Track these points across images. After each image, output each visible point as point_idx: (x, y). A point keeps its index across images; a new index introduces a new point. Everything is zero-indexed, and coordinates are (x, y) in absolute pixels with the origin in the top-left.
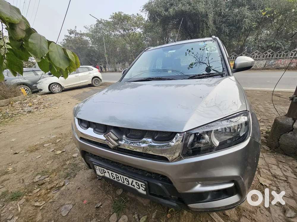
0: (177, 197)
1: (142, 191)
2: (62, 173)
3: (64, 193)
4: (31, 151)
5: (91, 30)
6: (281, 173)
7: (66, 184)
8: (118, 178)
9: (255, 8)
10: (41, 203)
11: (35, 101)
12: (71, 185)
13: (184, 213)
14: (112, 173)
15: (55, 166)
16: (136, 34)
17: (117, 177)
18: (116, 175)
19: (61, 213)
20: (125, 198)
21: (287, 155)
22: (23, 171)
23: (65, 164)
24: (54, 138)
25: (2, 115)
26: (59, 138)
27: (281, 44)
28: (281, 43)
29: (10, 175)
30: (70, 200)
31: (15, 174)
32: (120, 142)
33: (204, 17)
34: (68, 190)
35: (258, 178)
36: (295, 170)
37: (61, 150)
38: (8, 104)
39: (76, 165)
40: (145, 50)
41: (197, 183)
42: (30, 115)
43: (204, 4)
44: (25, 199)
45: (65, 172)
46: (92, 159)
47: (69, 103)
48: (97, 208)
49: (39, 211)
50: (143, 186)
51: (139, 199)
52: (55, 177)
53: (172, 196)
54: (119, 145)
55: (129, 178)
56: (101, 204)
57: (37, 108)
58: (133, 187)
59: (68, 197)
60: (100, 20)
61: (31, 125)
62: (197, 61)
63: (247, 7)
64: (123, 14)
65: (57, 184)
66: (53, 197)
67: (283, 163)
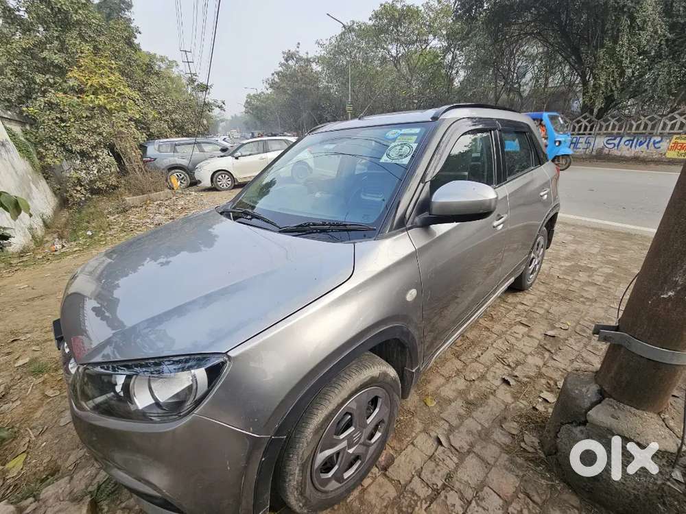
5: (329, 49)
38: (143, 204)
60: (349, 24)
64: (399, 7)
67: (534, 502)
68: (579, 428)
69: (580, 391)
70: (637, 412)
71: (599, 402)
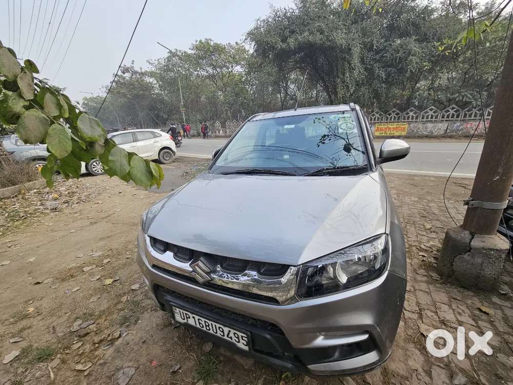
0: (292, 355)
1: (242, 345)
2: (115, 316)
3: (122, 349)
4: (63, 280)
5: (158, 67)
6: (453, 317)
7: (124, 336)
8: (209, 326)
9: (427, 39)
10: (86, 366)
11: (64, 188)
12: (132, 335)
13: (305, 380)
14: (199, 319)
15: (104, 305)
16: (234, 75)
17: (207, 324)
18: (205, 322)
19: (118, 381)
20: (217, 357)
21: (464, 288)
22: (52, 313)
23: (120, 302)
24: (100, 256)
25: (8, 215)
26: (108, 256)
27: (471, 97)
28: (471, 95)
29: (31, 319)
30: (131, 361)
31: (39, 318)
32: (213, 275)
33: (345, 53)
34: (128, 344)
35: (418, 325)
36: (474, 312)
37: (111, 278)
38: (17, 194)
39: (137, 304)
40: (249, 119)
41: (318, 334)
42: (56, 215)
43: (346, 33)
44: (60, 358)
45: (120, 315)
46: (169, 298)
47: (121, 195)
48: (174, 372)
49: (82, 378)
50: (244, 338)
51: (237, 357)
52: (105, 323)
53: (286, 354)
54: (212, 280)
55: (225, 326)
56: (178, 366)
57: (68, 202)
58: (230, 339)
59: (128, 356)
60: (173, 51)
61: (60, 234)
62: (331, 133)
63: (414, 37)
64: (212, 43)
65: (109, 336)
66: (103, 356)
67: (459, 300)
68: (467, 254)
69: (461, 236)
70: (491, 236)
71: (473, 238)
